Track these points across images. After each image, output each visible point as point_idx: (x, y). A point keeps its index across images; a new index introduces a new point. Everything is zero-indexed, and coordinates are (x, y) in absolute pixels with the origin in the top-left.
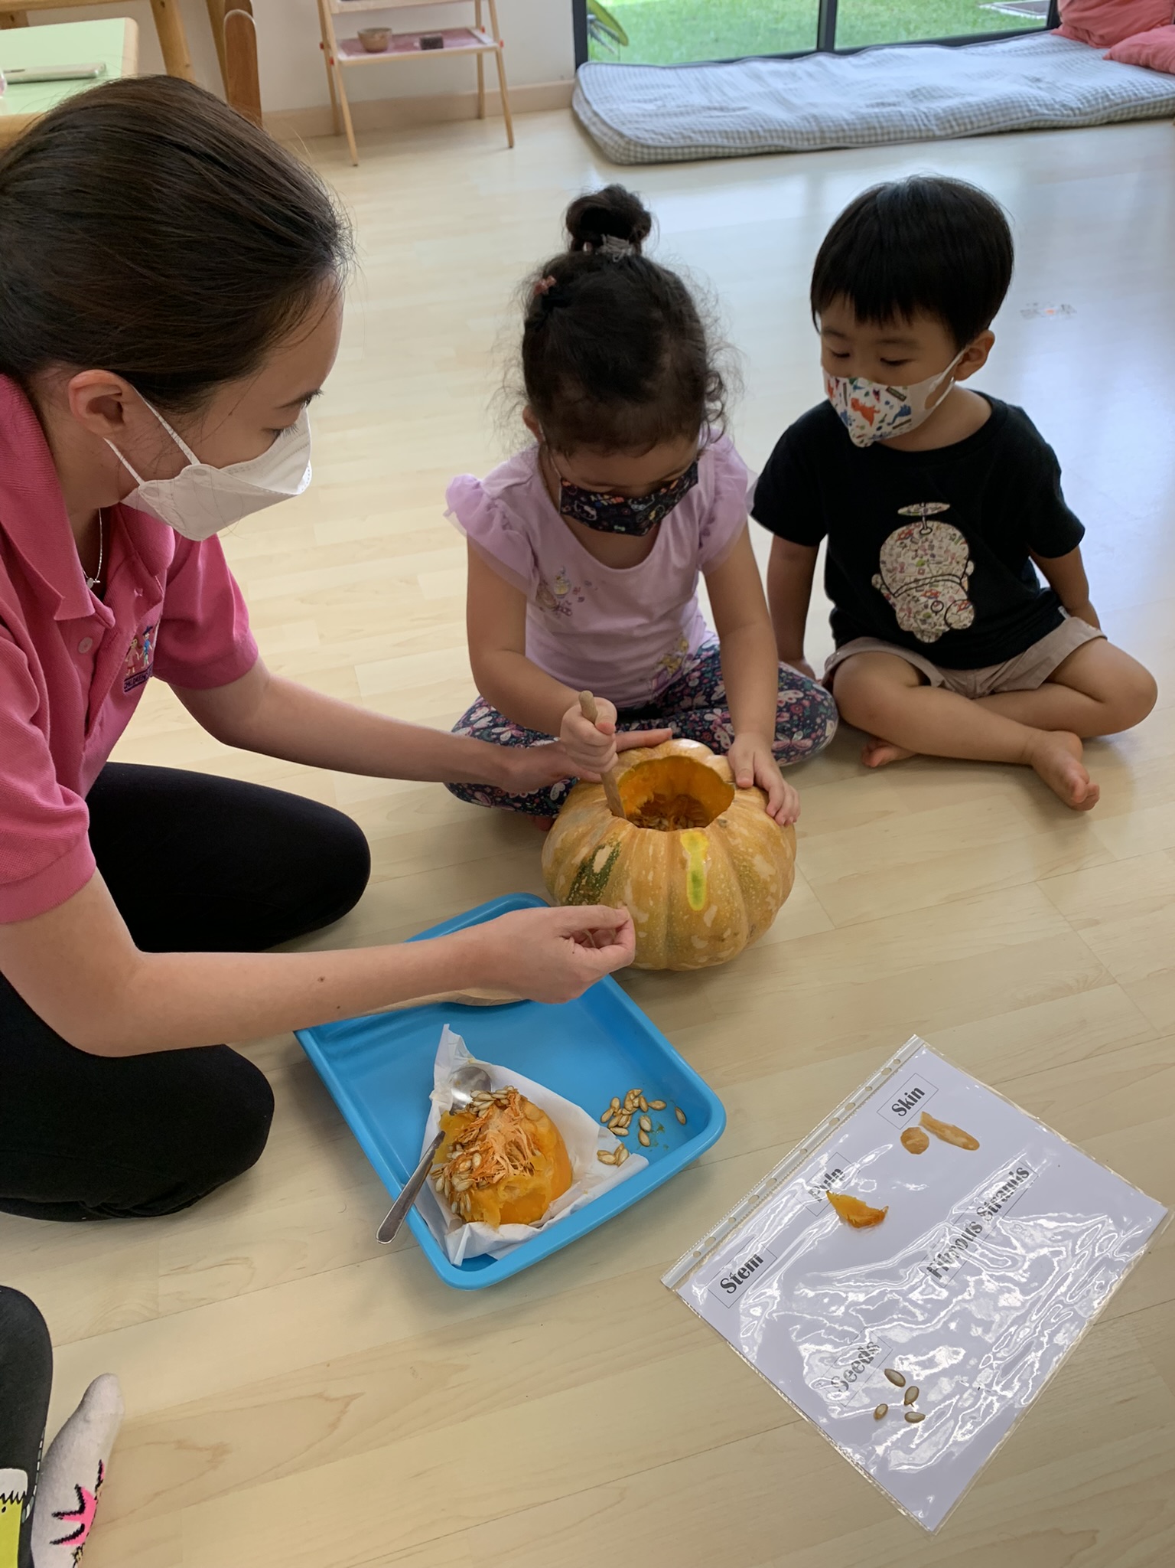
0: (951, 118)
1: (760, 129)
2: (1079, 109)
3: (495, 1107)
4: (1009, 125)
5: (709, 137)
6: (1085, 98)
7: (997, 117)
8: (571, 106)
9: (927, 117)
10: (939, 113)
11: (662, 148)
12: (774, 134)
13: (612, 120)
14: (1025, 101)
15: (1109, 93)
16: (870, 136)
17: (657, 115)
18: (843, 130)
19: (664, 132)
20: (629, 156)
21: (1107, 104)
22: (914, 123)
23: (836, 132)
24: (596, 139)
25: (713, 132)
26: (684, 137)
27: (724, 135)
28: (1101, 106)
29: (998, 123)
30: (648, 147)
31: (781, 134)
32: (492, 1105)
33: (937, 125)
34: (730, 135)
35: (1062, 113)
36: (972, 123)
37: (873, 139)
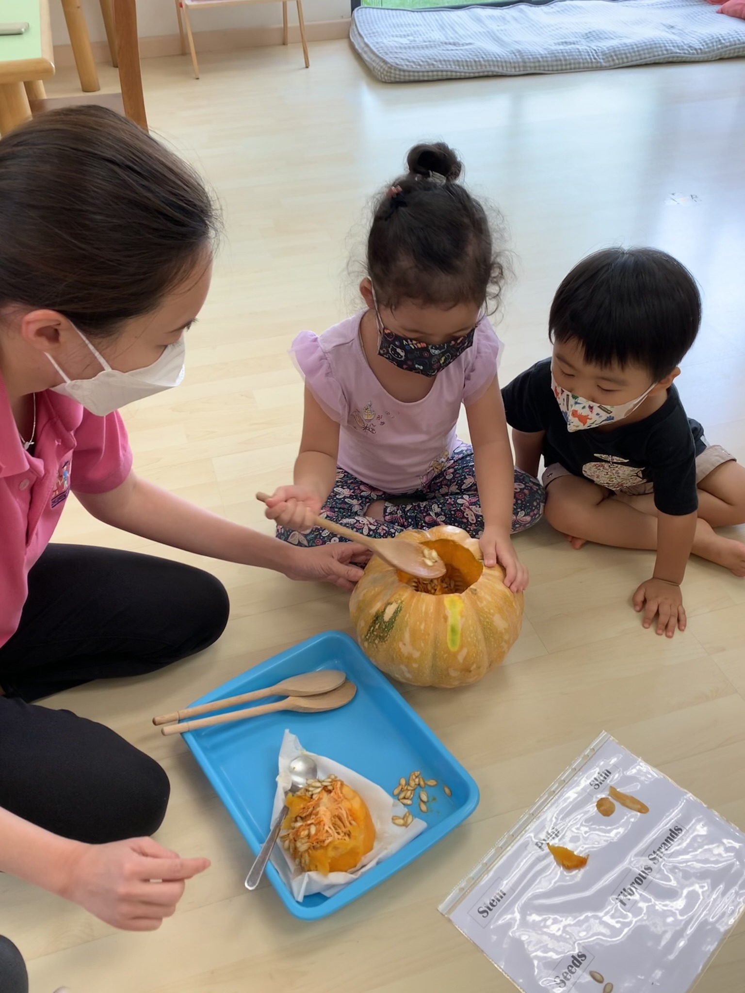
0: (613, 54)
1: (481, 59)
2: (701, 49)
3: (323, 791)
4: (652, 59)
5: (446, 65)
6: (705, 42)
7: (645, 54)
8: (349, 37)
9: (596, 53)
10: (605, 51)
11: (414, 72)
12: (491, 63)
13: (378, 51)
14: (664, 43)
15: (721, 38)
16: (557, 65)
17: (409, 48)
18: (539, 61)
19: (415, 60)
20: (390, 77)
21: (719, 46)
22: (587, 57)
23: (534, 62)
24: (366, 63)
25: (449, 61)
26: (429, 65)
27: (456, 63)
28: (715, 48)
29: (645, 58)
30: (404, 71)
31: (496, 63)
32: (321, 790)
33: (603, 59)
34: (461, 64)
35: (689, 52)
36: (627, 58)
37: (560, 68)
